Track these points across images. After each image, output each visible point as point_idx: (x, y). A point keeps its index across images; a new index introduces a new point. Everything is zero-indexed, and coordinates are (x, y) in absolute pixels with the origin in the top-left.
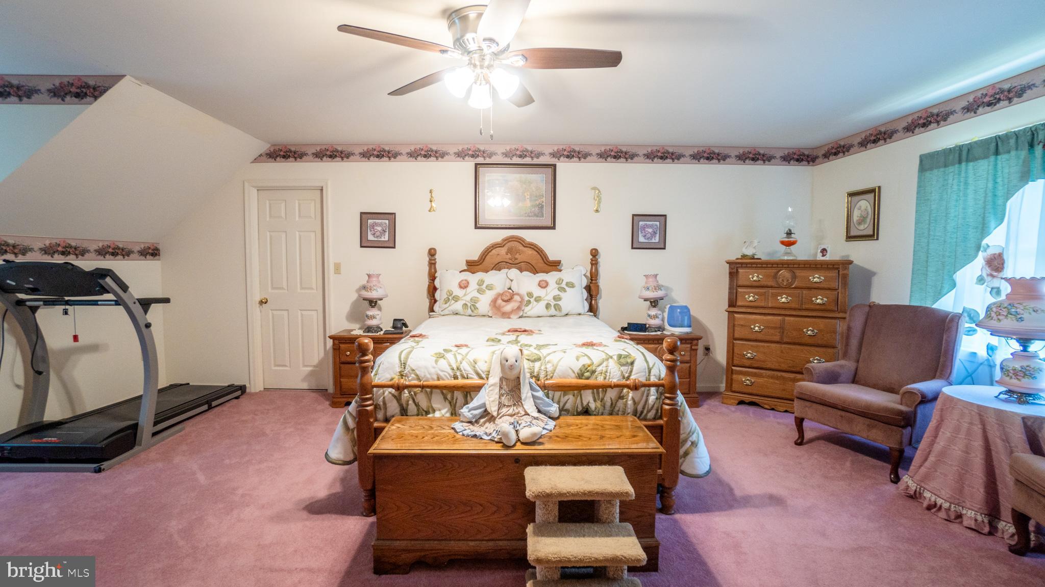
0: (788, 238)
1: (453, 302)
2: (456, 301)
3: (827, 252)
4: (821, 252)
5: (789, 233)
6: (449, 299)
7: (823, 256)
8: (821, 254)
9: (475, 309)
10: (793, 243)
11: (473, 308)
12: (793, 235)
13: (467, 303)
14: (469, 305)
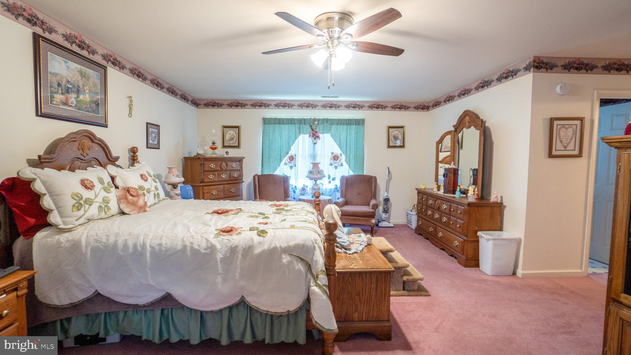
0: (213, 145)
1: (87, 206)
2: (90, 205)
3: (228, 153)
4: (226, 153)
5: (214, 143)
6: (80, 204)
7: (227, 155)
8: (226, 154)
9: (108, 209)
10: (216, 148)
11: (106, 209)
12: (215, 144)
13: (101, 205)
14: (103, 206)
